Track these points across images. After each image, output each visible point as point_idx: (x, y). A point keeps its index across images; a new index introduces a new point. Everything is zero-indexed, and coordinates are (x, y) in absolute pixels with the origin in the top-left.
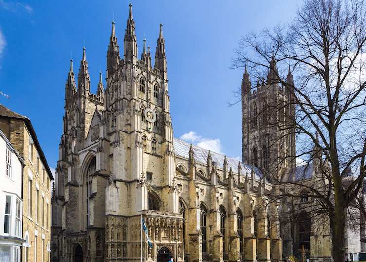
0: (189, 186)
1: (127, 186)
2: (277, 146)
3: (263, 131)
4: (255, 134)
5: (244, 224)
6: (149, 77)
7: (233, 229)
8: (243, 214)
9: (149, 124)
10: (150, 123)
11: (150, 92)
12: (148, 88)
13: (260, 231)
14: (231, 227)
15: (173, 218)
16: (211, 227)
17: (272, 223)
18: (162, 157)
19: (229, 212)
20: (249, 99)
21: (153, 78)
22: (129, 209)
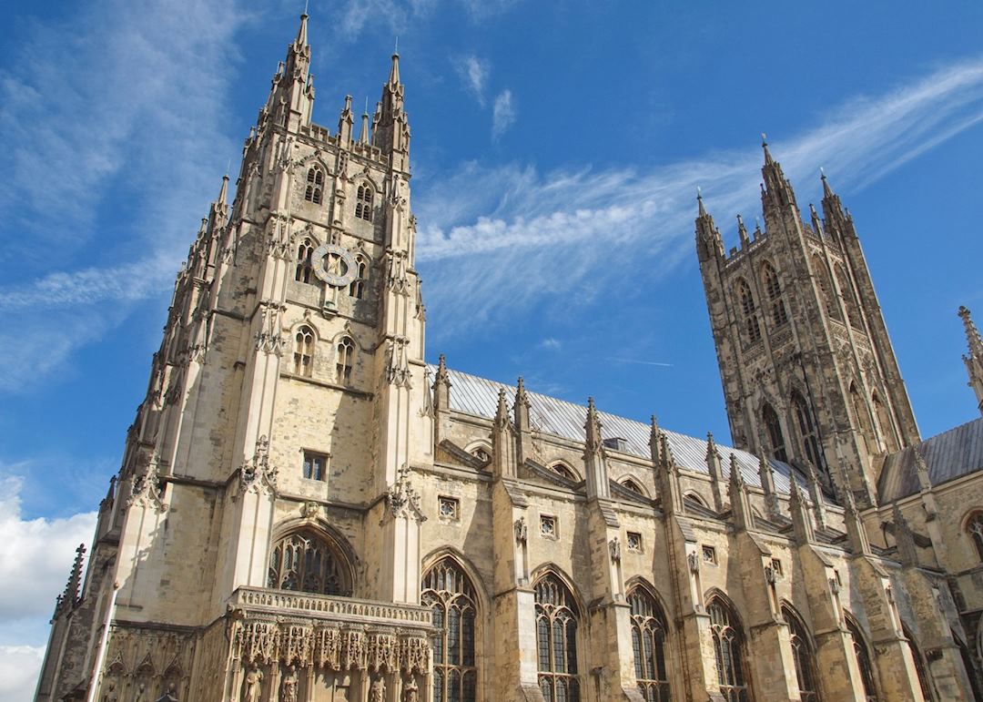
0: (490, 504)
1: (213, 503)
2: (837, 382)
3: (782, 350)
4: (758, 364)
5: (754, 659)
6: (340, 165)
7: (702, 681)
8: (743, 615)
9: (328, 289)
10: (332, 286)
11: (341, 203)
12: (335, 192)
13: (831, 689)
14: (692, 675)
15: (376, 624)
16: (596, 674)
17: (877, 654)
18: (371, 396)
19: (677, 608)
20: (722, 275)
21: (353, 168)
22: (206, 595)
